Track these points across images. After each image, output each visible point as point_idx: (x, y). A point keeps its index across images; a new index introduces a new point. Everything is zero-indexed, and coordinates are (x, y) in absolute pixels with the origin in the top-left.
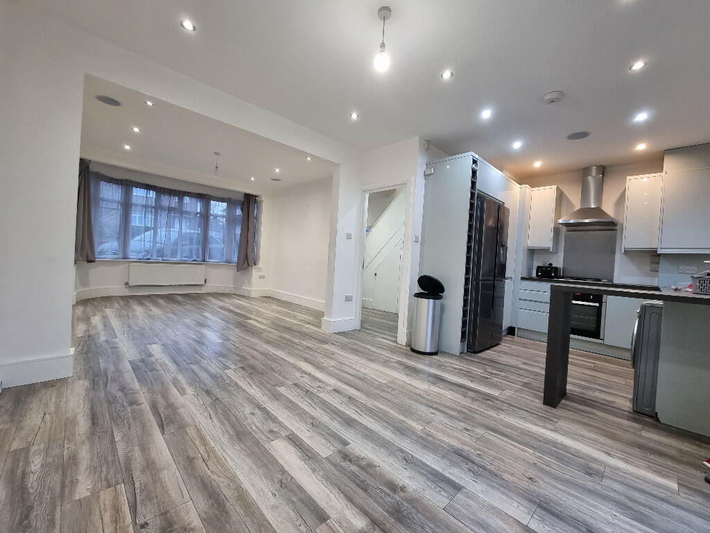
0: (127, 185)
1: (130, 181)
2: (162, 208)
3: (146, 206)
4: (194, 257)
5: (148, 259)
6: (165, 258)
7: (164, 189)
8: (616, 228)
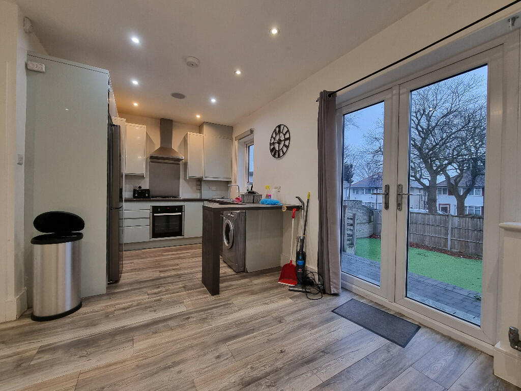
8: (179, 163)
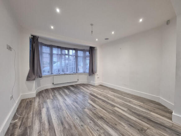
0: (51, 47)
1: (52, 45)
2: (63, 54)
3: (57, 54)
4: (74, 72)
5: (59, 73)
7: (63, 47)
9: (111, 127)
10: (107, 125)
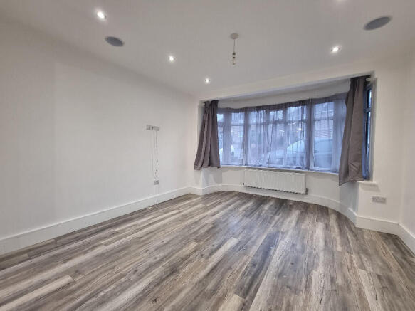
4: (298, 165)
5: (260, 166)
6: (271, 165)
9: (143, 291)
10: (151, 284)
